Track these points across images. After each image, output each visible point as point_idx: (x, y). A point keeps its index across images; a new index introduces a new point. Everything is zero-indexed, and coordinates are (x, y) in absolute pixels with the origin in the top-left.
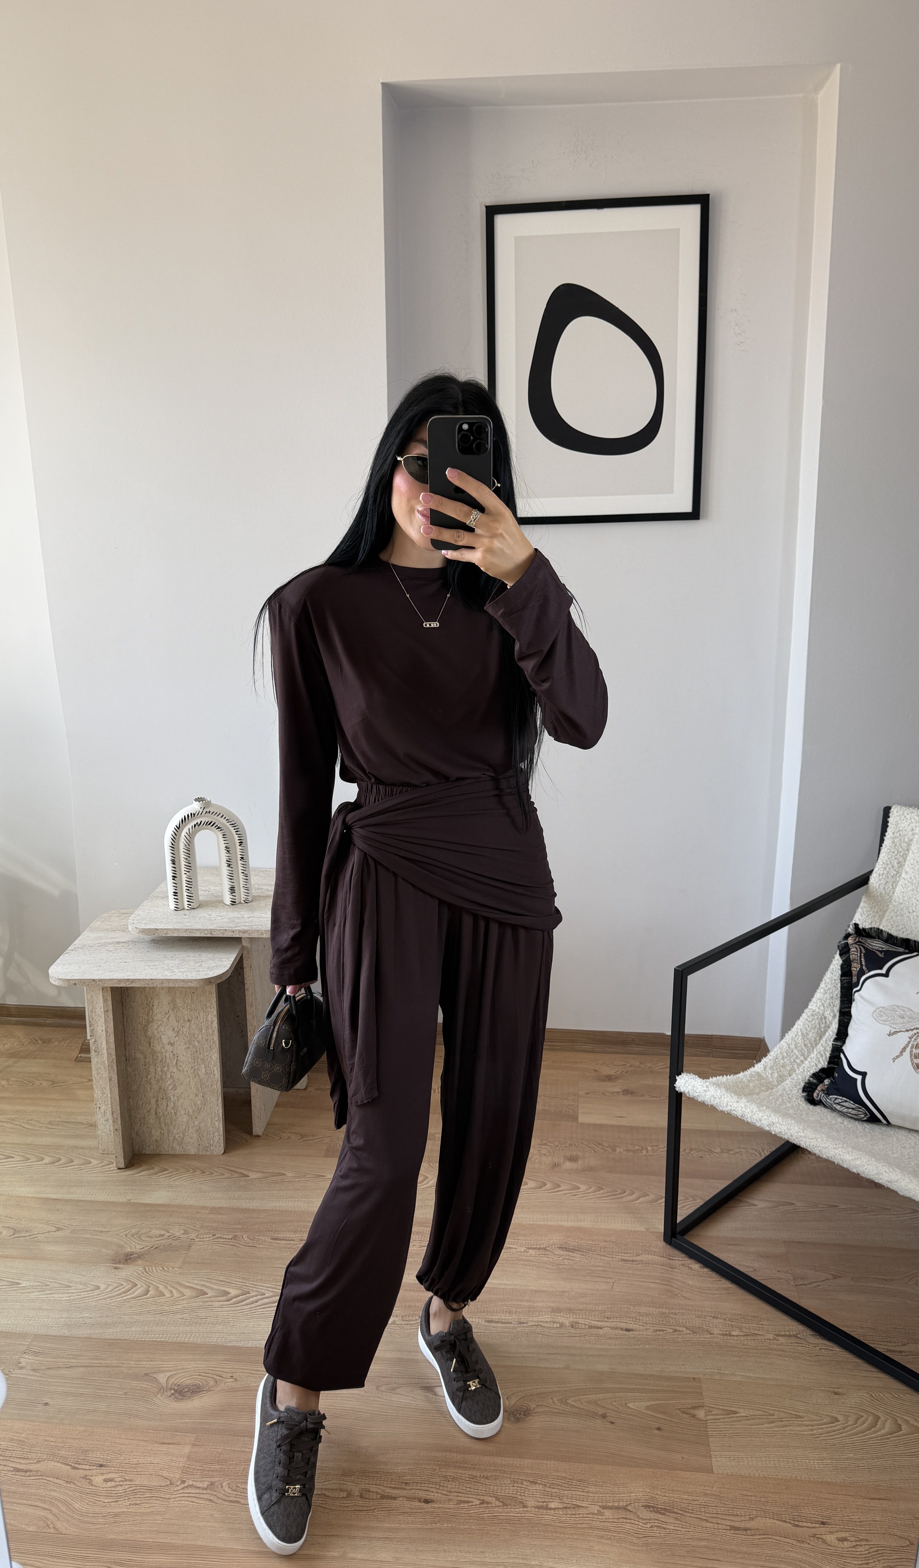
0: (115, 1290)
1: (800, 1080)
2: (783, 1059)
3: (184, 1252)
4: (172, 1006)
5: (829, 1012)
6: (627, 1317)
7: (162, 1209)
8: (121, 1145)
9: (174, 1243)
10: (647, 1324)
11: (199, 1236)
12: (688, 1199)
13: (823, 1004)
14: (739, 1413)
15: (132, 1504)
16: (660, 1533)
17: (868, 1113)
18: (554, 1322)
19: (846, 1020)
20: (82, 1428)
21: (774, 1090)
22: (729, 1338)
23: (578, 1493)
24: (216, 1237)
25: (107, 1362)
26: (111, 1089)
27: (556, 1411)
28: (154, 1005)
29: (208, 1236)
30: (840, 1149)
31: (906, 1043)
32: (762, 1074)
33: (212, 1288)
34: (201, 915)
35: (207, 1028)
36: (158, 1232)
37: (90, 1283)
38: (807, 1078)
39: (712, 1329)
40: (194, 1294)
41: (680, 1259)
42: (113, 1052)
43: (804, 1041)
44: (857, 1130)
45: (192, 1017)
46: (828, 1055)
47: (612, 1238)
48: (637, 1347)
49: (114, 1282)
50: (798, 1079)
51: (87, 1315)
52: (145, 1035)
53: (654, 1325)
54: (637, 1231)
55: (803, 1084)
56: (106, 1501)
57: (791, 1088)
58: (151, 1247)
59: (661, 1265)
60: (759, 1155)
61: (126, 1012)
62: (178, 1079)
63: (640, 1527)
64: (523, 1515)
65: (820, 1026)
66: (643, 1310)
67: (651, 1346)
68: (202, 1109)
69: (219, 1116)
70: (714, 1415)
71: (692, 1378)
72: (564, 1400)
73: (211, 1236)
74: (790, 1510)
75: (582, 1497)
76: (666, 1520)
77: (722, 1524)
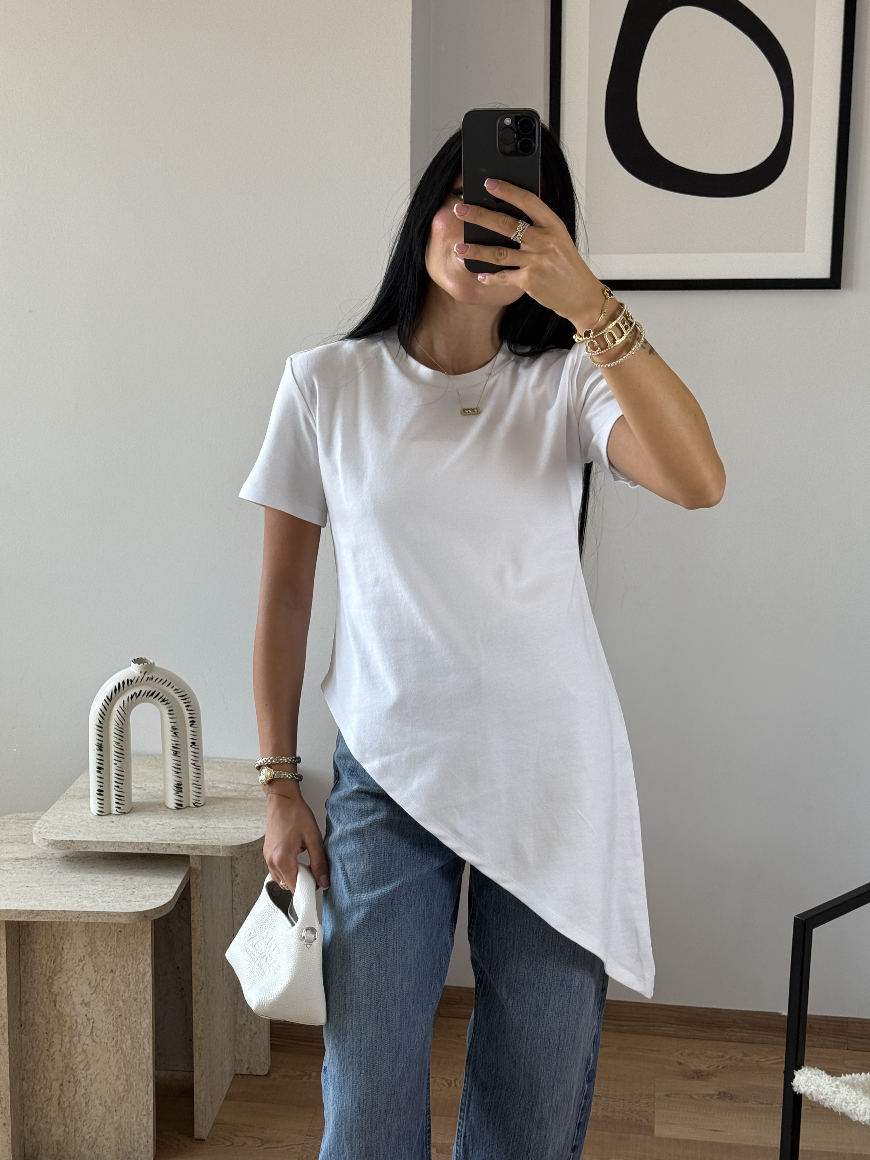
4: (90, 950)
28: (64, 948)
34: (135, 823)
35: (137, 982)
45: (116, 966)
52: (50, 991)
61: (24, 957)
62: (93, 1054)
68: (125, 1097)
69: (148, 1109)
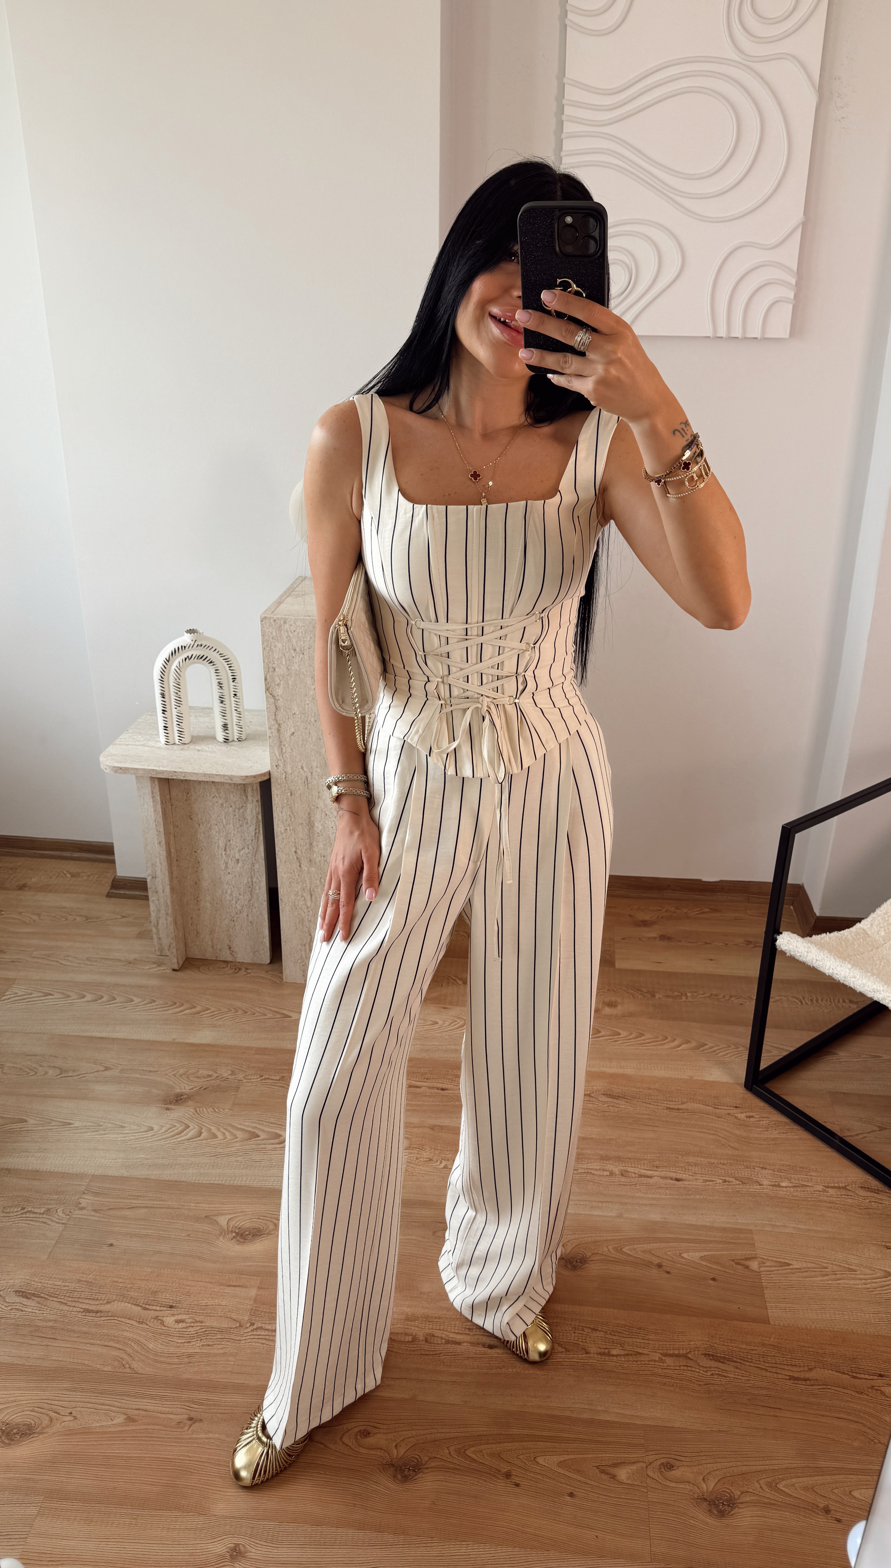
0: (169, 1131)
6: (675, 1167)
7: (206, 1049)
9: (223, 1084)
10: (695, 1173)
11: (246, 1077)
12: (730, 1047)
14: (792, 1265)
15: (205, 1345)
16: (720, 1381)
18: (604, 1170)
20: (149, 1270)
22: (778, 1189)
23: (638, 1340)
24: (263, 1078)
25: (168, 1203)
27: (612, 1259)
29: (255, 1077)
33: (263, 1131)
36: (205, 1073)
37: (143, 1123)
39: (762, 1179)
40: (247, 1136)
48: (688, 1197)
49: (167, 1123)
51: (143, 1156)
53: (704, 1176)
56: (179, 1341)
58: (200, 1088)
60: (799, 1003)
63: (701, 1375)
64: (586, 1361)
66: (691, 1159)
67: (701, 1197)
70: (768, 1266)
71: (744, 1229)
72: (619, 1249)
73: (258, 1077)
74: (849, 1362)
75: (642, 1344)
76: (727, 1369)
77: (782, 1374)
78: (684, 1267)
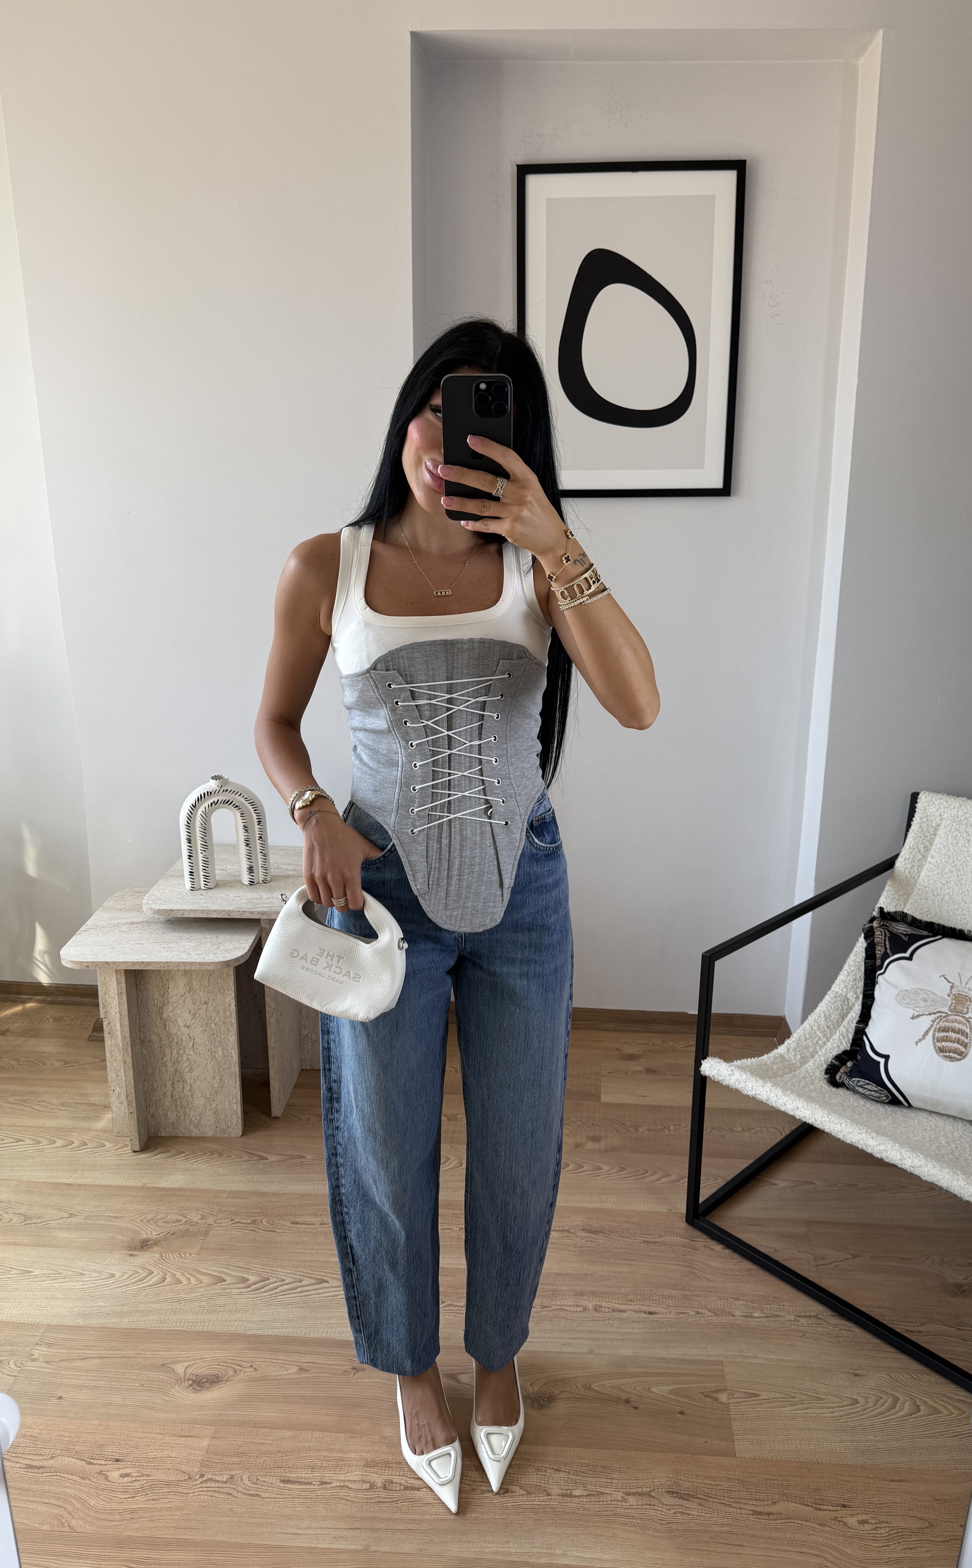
0: (132, 1277)
1: (823, 1062)
2: (806, 1040)
3: (202, 1238)
4: (189, 988)
5: (851, 993)
6: (650, 1300)
7: (178, 1193)
8: (136, 1128)
9: (192, 1229)
10: (670, 1306)
11: (217, 1222)
12: (710, 1179)
13: (846, 986)
14: (761, 1396)
15: (150, 1500)
16: (683, 1519)
17: (889, 1096)
18: (576, 1306)
19: (869, 1003)
20: (97, 1422)
21: (797, 1072)
22: (750, 1319)
23: (602, 1480)
24: (234, 1221)
25: (123, 1352)
26: (125, 1072)
27: (579, 1396)
28: (170, 988)
29: (226, 1221)
30: (864, 1134)
31: (929, 1026)
32: (785, 1056)
33: (230, 1275)
34: (219, 895)
35: (223, 1011)
36: (175, 1218)
37: (104, 1271)
38: (829, 1060)
39: (734, 1310)
40: (213, 1281)
41: (702, 1241)
42: (128, 1035)
43: (827, 1023)
44: (879, 1112)
45: (209, 999)
46: (851, 1037)
47: (635, 1219)
48: (660, 1330)
49: (130, 1270)
50: (821, 1061)
51: (102, 1304)
52: (161, 1018)
53: (678, 1308)
54: (660, 1212)
55: (825, 1066)
56: (123, 1496)
57: (814, 1070)
58: (168, 1233)
59: (684, 1247)
60: (779, 1134)
61: (140, 994)
62: (195, 1062)
63: (664, 1513)
64: (548, 1503)
65: (842, 1007)
66: (666, 1292)
67: (674, 1330)
68: (220, 1092)
69: (237, 1099)
70: (737, 1398)
71: (715, 1361)
72: (588, 1385)
73: (229, 1221)
74: (813, 1494)
75: (606, 1484)
76: (691, 1507)
77: (745, 1509)
78: (652, 1401)
